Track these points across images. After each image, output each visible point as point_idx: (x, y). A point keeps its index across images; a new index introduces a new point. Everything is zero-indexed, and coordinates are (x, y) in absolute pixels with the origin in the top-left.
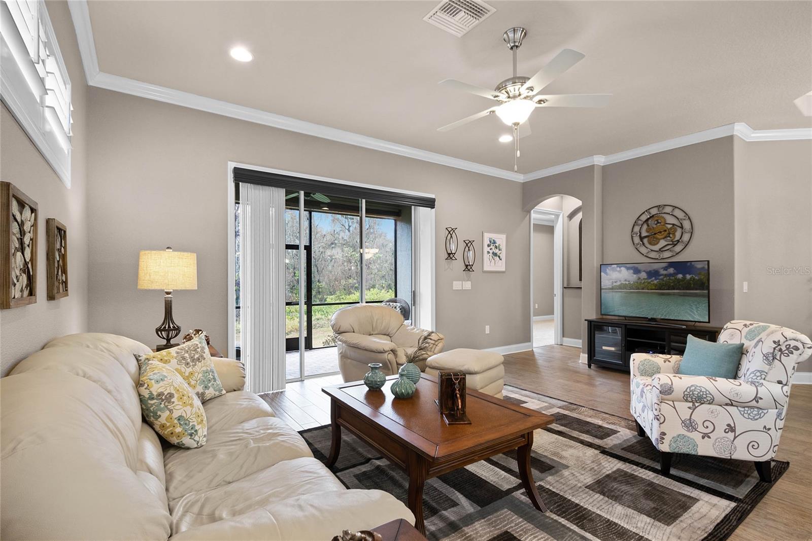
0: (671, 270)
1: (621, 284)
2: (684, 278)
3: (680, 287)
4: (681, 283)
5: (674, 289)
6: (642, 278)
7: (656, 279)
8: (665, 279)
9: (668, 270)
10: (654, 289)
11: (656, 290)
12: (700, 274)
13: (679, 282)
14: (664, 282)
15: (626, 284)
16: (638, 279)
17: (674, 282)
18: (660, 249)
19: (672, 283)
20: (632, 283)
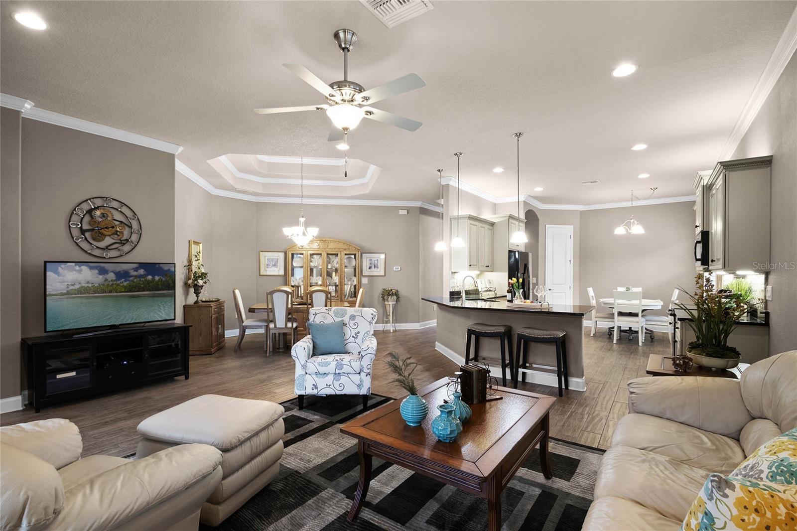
0: (142, 272)
1: (82, 287)
2: (153, 279)
3: (150, 288)
4: (150, 284)
5: (144, 291)
6: (109, 280)
7: (126, 281)
8: (135, 280)
9: (139, 271)
10: (123, 292)
11: (126, 292)
12: (166, 275)
13: (148, 284)
14: (134, 284)
15: (88, 286)
16: (105, 281)
17: (144, 283)
18: (107, 247)
19: (142, 284)
20: (96, 285)
